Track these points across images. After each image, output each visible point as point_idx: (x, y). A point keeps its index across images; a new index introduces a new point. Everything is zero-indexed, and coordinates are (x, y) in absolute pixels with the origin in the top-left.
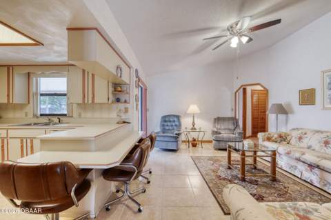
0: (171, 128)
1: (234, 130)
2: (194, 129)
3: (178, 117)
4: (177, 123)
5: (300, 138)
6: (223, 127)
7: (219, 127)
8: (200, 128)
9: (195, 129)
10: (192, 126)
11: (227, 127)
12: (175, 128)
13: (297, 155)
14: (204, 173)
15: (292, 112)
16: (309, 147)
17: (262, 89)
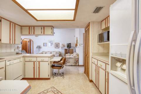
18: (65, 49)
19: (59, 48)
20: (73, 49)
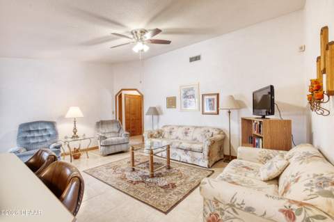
0: (40, 140)
1: (119, 132)
2: (75, 137)
3: (52, 124)
4: (51, 133)
5: (171, 132)
6: (107, 131)
7: (104, 131)
8: (84, 135)
9: (77, 137)
10: (73, 134)
11: (111, 130)
12: (48, 139)
13: (177, 145)
14: (114, 184)
15: (162, 114)
16: (177, 138)
17: (139, 94)
18: (243, 120)
19: (218, 113)
20: (289, 122)
